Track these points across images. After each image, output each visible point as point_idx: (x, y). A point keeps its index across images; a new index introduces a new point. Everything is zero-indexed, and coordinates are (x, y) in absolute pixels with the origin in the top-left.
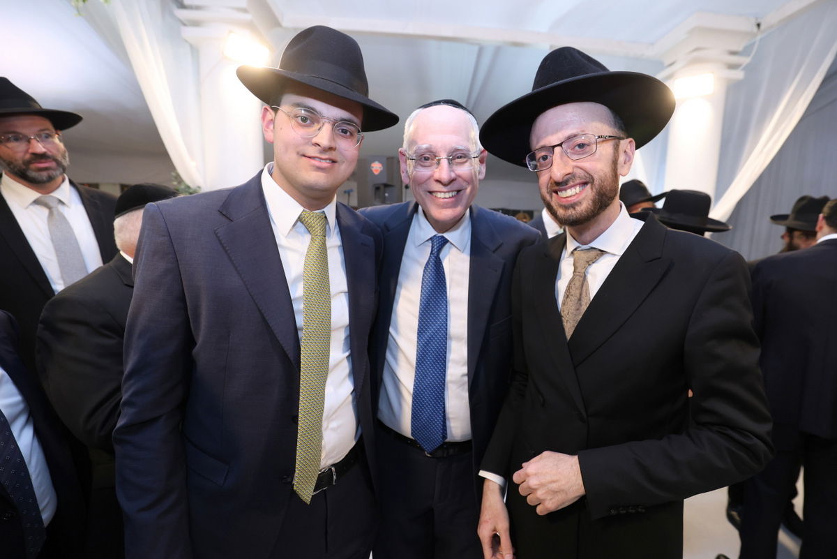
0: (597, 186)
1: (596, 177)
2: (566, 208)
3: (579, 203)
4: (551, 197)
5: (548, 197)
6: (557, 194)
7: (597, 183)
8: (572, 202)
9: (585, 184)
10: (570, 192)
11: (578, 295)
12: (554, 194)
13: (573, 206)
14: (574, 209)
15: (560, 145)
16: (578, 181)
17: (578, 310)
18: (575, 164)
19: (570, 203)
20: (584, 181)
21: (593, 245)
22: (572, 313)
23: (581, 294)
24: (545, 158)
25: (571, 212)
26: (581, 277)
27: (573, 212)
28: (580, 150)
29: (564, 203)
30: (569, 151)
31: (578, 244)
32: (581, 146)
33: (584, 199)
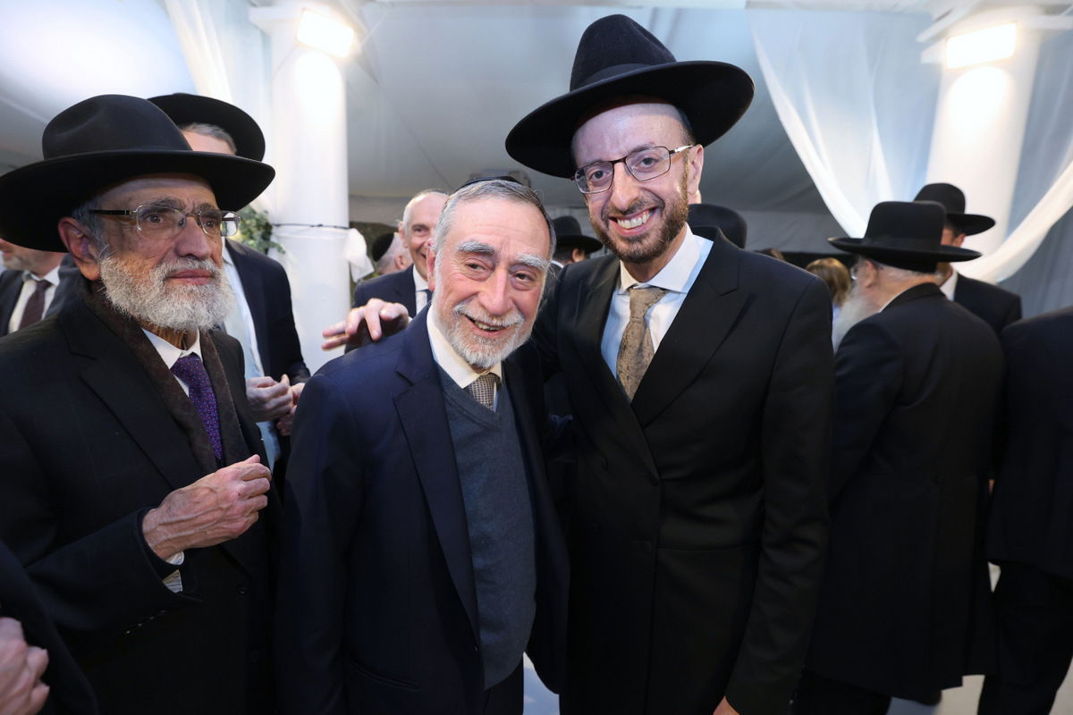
0: (668, 213)
1: (668, 201)
2: (630, 241)
3: (646, 235)
4: (607, 225)
5: (603, 225)
6: (617, 222)
7: (668, 208)
8: (638, 234)
9: (652, 210)
10: (636, 222)
11: (638, 346)
12: (611, 222)
13: (639, 239)
14: (641, 242)
15: (623, 160)
16: (646, 207)
17: (639, 363)
18: (641, 185)
19: (634, 235)
20: (652, 206)
21: (653, 282)
22: (633, 368)
23: (641, 344)
24: (599, 175)
25: (636, 247)
26: (640, 323)
27: (640, 246)
28: (647, 166)
29: (627, 236)
30: (633, 167)
31: (634, 282)
32: (647, 161)
33: (652, 229)
